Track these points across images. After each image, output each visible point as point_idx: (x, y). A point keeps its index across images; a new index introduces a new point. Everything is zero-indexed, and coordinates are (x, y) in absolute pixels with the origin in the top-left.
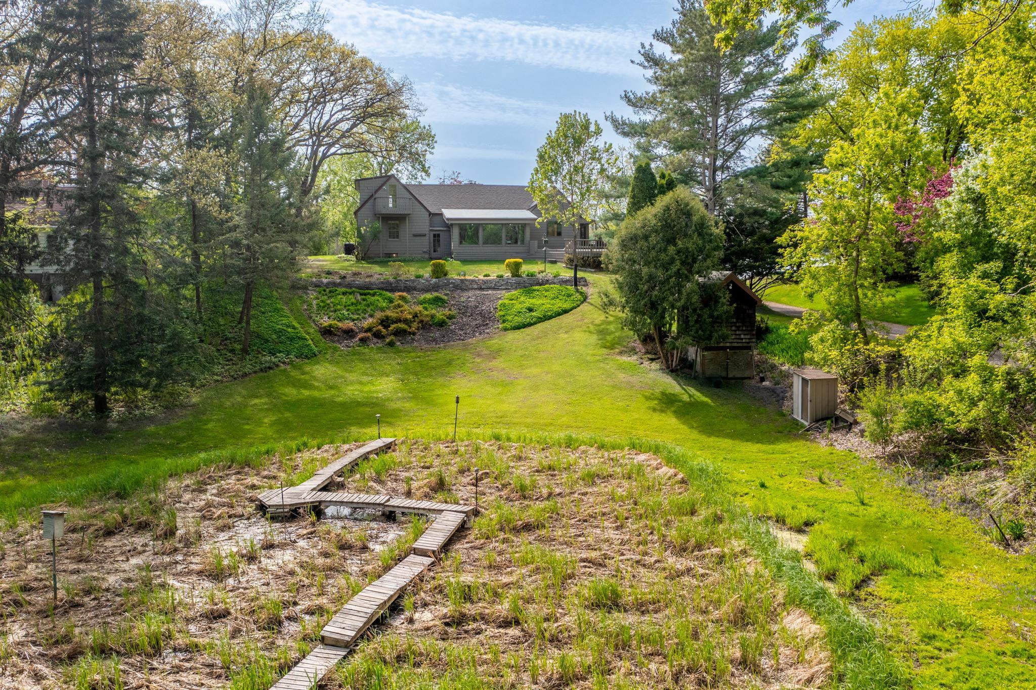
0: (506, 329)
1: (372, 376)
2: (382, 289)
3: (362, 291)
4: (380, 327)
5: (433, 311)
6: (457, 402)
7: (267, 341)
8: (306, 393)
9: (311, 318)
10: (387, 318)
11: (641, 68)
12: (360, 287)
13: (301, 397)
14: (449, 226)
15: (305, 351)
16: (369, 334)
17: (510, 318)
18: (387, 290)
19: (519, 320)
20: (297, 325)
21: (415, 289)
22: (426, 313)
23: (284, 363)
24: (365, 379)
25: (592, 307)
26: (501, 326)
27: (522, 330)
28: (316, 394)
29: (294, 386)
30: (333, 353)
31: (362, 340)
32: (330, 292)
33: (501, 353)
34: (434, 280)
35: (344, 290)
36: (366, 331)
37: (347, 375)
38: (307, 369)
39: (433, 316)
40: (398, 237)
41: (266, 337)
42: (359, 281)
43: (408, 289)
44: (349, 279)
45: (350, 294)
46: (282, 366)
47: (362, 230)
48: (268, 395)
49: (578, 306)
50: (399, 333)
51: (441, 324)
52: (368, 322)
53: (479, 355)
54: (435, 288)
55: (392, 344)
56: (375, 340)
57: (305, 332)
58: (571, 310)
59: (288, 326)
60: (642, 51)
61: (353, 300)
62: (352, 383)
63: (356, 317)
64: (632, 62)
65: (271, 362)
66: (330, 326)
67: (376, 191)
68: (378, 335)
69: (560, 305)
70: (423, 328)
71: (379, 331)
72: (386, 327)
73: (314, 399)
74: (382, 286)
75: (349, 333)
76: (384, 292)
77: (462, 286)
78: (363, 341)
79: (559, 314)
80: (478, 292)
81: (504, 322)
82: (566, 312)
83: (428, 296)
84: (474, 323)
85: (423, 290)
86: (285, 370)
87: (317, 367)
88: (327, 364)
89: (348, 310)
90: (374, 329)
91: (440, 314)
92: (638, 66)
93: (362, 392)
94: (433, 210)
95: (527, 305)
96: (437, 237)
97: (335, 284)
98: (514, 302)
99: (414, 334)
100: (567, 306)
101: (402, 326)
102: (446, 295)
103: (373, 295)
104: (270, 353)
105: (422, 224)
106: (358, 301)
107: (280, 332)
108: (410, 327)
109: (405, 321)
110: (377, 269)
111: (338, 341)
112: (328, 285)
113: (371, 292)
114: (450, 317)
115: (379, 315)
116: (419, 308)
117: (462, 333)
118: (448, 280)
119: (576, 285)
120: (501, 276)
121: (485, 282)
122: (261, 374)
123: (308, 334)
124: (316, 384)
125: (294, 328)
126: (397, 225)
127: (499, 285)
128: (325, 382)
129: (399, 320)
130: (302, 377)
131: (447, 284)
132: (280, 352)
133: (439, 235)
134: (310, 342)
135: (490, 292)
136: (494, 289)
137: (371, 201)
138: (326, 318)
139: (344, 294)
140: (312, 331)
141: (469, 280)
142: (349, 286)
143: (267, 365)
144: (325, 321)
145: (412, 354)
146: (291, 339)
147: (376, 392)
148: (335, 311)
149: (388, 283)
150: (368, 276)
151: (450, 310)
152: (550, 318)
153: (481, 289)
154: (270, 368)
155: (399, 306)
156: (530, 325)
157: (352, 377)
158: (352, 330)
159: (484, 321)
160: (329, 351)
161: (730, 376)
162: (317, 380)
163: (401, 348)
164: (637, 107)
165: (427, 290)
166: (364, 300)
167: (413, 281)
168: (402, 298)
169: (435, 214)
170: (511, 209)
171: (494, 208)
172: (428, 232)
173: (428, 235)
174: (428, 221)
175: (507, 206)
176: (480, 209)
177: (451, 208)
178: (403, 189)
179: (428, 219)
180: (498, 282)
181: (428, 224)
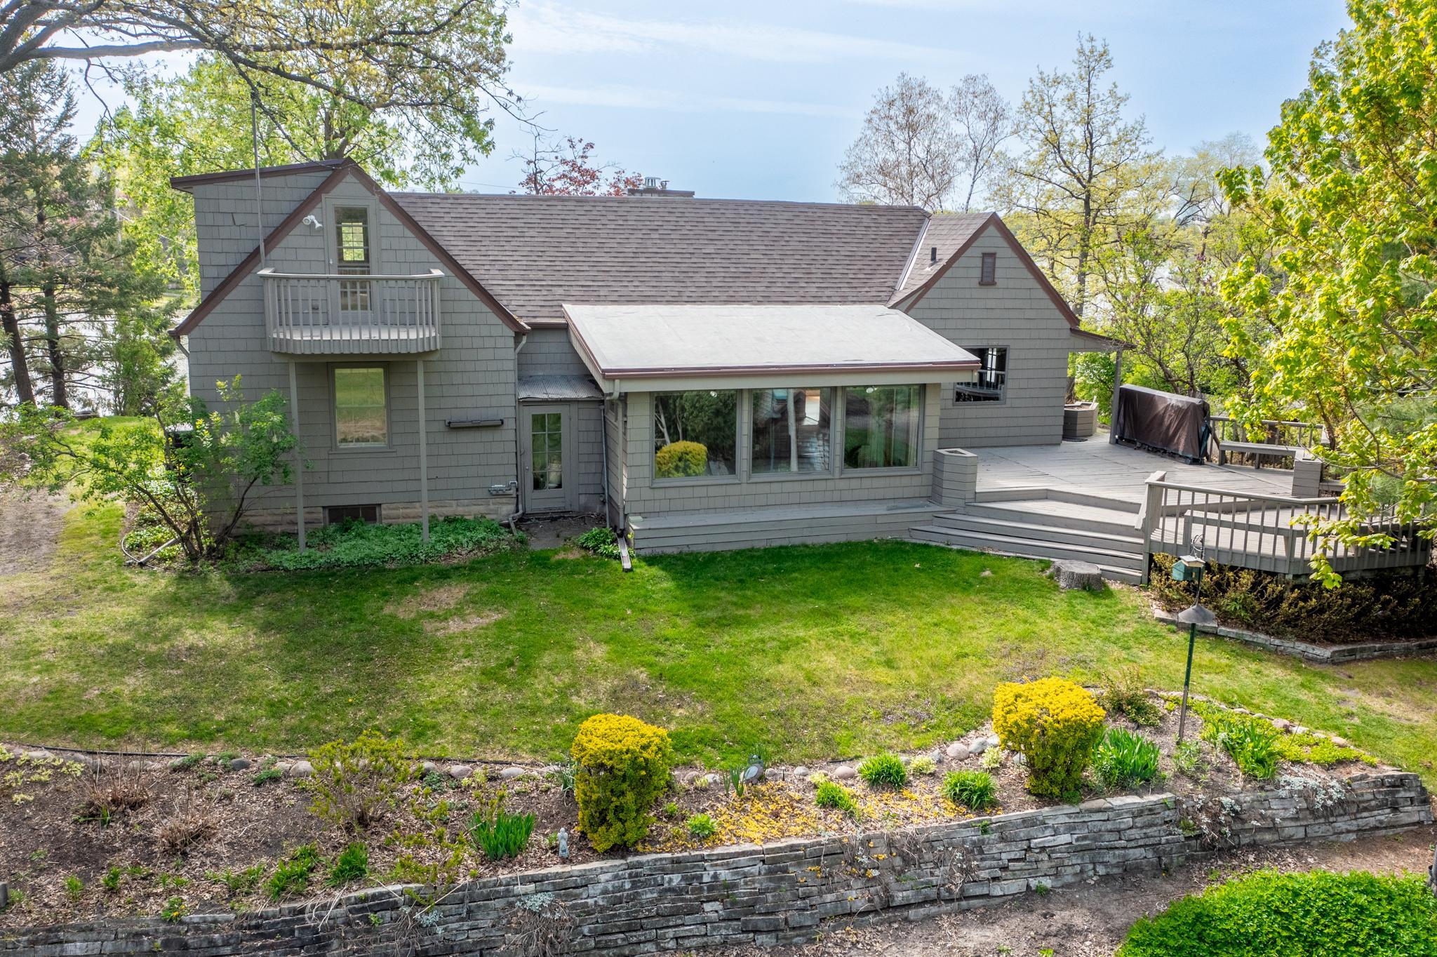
34: (606, 877)
67: (276, 234)
77: (783, 905)
96: (547, 431)
105: (492, 384)
118: (689, 864)
131: (686, 904)
133: (556, 423)
136: (962, 901)
137: (249, 280)
141: (813, 853)
153: (886, 911)
169: (538, 328)
170: (828, 301)
171: (766, 300)
172: (511, 413)
173: (510, 424)
174: (511, 365)
175: (812, 290)
176: (714, 301)
177: (599, 300)
178: (399, 228)
179: (511, 354)
180: (979, 847)
181: (512, 377)
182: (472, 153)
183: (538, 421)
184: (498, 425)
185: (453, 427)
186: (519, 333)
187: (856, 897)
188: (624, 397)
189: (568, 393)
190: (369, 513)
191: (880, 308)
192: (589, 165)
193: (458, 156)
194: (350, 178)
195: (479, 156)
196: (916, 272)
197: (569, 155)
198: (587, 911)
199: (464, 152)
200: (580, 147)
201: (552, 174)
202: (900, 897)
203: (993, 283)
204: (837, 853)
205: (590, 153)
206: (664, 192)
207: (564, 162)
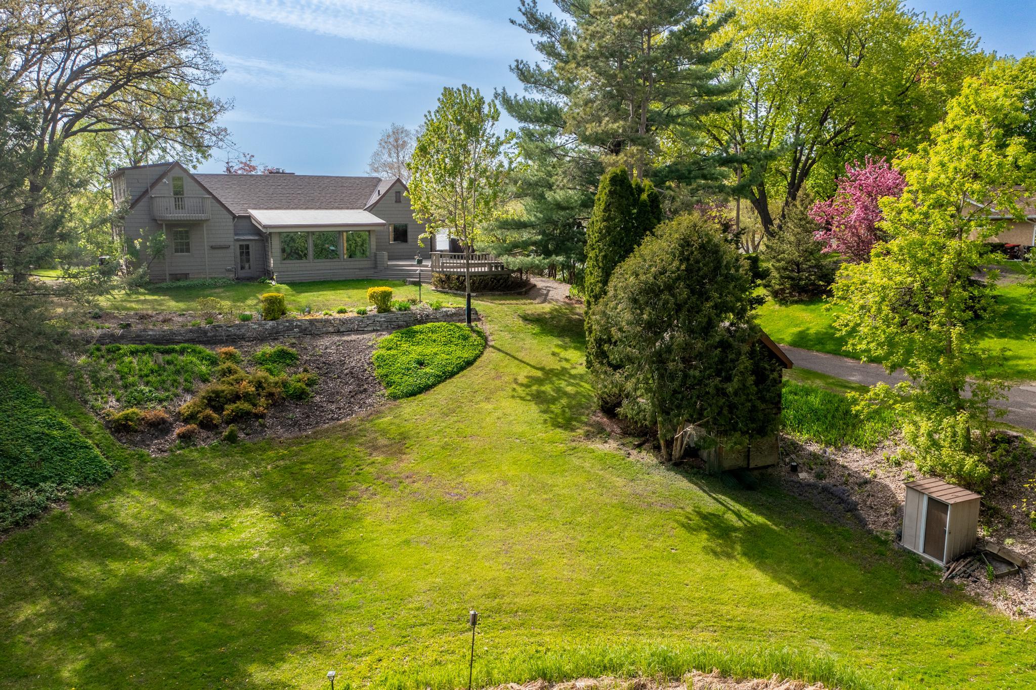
0: (395, 397)
1: (223, 508)
2: (192, 341)
3: (161, 347)
4: (209, 411)
5: (283, 376)
6: (474, 623)
7: (16, 460)
8: (119, 567)
9: (86, 402)
10: (217, 394)
11: (525, 31)
12: (157, 341)
13: (113, 583)
14: (263, 236)
15: (91, 470)
16: (192, 426)
17: (396, 378)
18: (200, 342)
19: (410, 381)
20: (65, 421)
21: (243, 338)
22: (272, 379)
23: (57, 500)
24: (213, 517)
25: (502, 354)
26: (387, 392)
27: (421, 397)
28: (140, 568)
29: (92, 556)
30: (139, 467)
31: (182, 436)
32: (109, 351)
33: (408, 443)
34: (271, 323)
35: (133, 347)
36: (186, 421)
37: (178, 512)
38: (103, 506)
39: (285, 384)
40: (188, 250)
41: (15, 452)
42: (154, 329)
43: (233, 340)
44: (136, 328)
45: (144, 352)
46: (56, 509)
47: (137, 244)
48: (48, 588)
49: (482, 353)
50: (240, 418)
51: (300, 396)
52: (186, 404)
53: (375, 448)
54: (272, 336)
55: (232, 439)
56: (204, 434)
57: (82, 431)
58: (475, 360)
59: (50, 426)
60: (523, 9)
61: (151, 364)
62: (194, 531)
63: (162, 394)
64: (513, 22)
65: (32, 503)
66: (127, 418)
67: (153, 185)
68: (207, 425)
69: (459, 353)
70: (274, 405)
71: (208, 417)
72: (219, 409)
73: (141, 584)
74: (190, 336)
75: (160, 427)
76: (200, 347)
77: (313, 330)
78: (186, 438)
79: (462, 368)
80: (336, 338)
81: (389, 384)
82: (469, 363)
83: (268, 349)
84: (347, 389)
85: (255, 339)
86: (62, 517)
87: (119, 500)
88: (135, 493)
89: (147, 384)
90: (200, 416)
91: (294, 378)
92: (520, 29)
93: (217, 549)
94: (237, 211)
95: (414, 356)
96: (245, 250)
97: (113, 338)
98: (393, 352)
99: (262, 416)
100: (467, 354)
101: (245, 406)
102: (293, 345)
103: (182, 352)
104: (26, 483)
105: (225, 234)
106: (159, 366)
107: (39, 440)
108: (254, 405)
109: (247, 397)
110: (172, 305)
111: (143, 441)
112: (101, 340)
113: (177, 347)
114: (311, 383)
115: (203, 389)
116: (261, 373)
117: (333, 407)
118: (291, 321)
119: (469, 321)
120: (364, 313)
121: (343, 322)
122: (19, 533)
123: (88, 434)
124: (132, 543)
125: (62, 428)
126: (187, 232)
127: (362, 325)
128: (145, 536)
129: (236, 397)
130: (100, 527)
131: (290, 329)
132: (45, 479)
133: (247, 247)
134: (97, 451)
135: (353, 337)
136: (357, 331)
137: (145, 200)
138: (113, 402)
139: (133, 353)
140: (94, 428)
141: (321, 321)
142: (139, 339)
143: (28, 511)
144: (113, 407)
145: (271, 454)
146: (61, 451)
147: (242, 547)
148: (126, 387)
149: (200, 331)
150: (164, 321)
151: (306, 370)
152: (452, 375)
153: (339, 332)
154: (32, 516)
155: (230, 371)
156: (427, 388)
157: (191, 515)
158: (163, 421)
159: (359, 386)
160: (134, 463)
161: (752, 466)
162: (132, 533)
163: (249, 444)
164: (528, 82)
165: (262, 339)
166: (169, 363)
167: (239, 327)
168: (230, 356)
169: (240, 217)
170: (342, 208)
171: (320, 208)
172: (232, 243)
173: (232, 247)
174: (232, 228)
175: (336, 205)
176: (301, 208)
177: (260, 208)
178: (193, 183)
179: (231, 224)
180: (362, 321)
181: (232, 232)
182: (201, 159)
183: (241, 246)
184: (228, 247)
185: (213, 248)
186: (234, 217)
187: (331, 329)
188: (270, 233)
189: (251, 238)
190: (186, 276)
191: (361, 211)
192: (253, 164)
193: (195, 160)
194: (177, 168)
195: (203, 160)
196: (375, 198)
197: (244, 160)
198: (266, 329)
199: (198, 159)
200: (248, 157)
201: (236, 168)
202: (342, 330)
203: (400, 202)
204: (327, 321)
205: (253, 159)
206: (283, 173)
207: (242, 163)
